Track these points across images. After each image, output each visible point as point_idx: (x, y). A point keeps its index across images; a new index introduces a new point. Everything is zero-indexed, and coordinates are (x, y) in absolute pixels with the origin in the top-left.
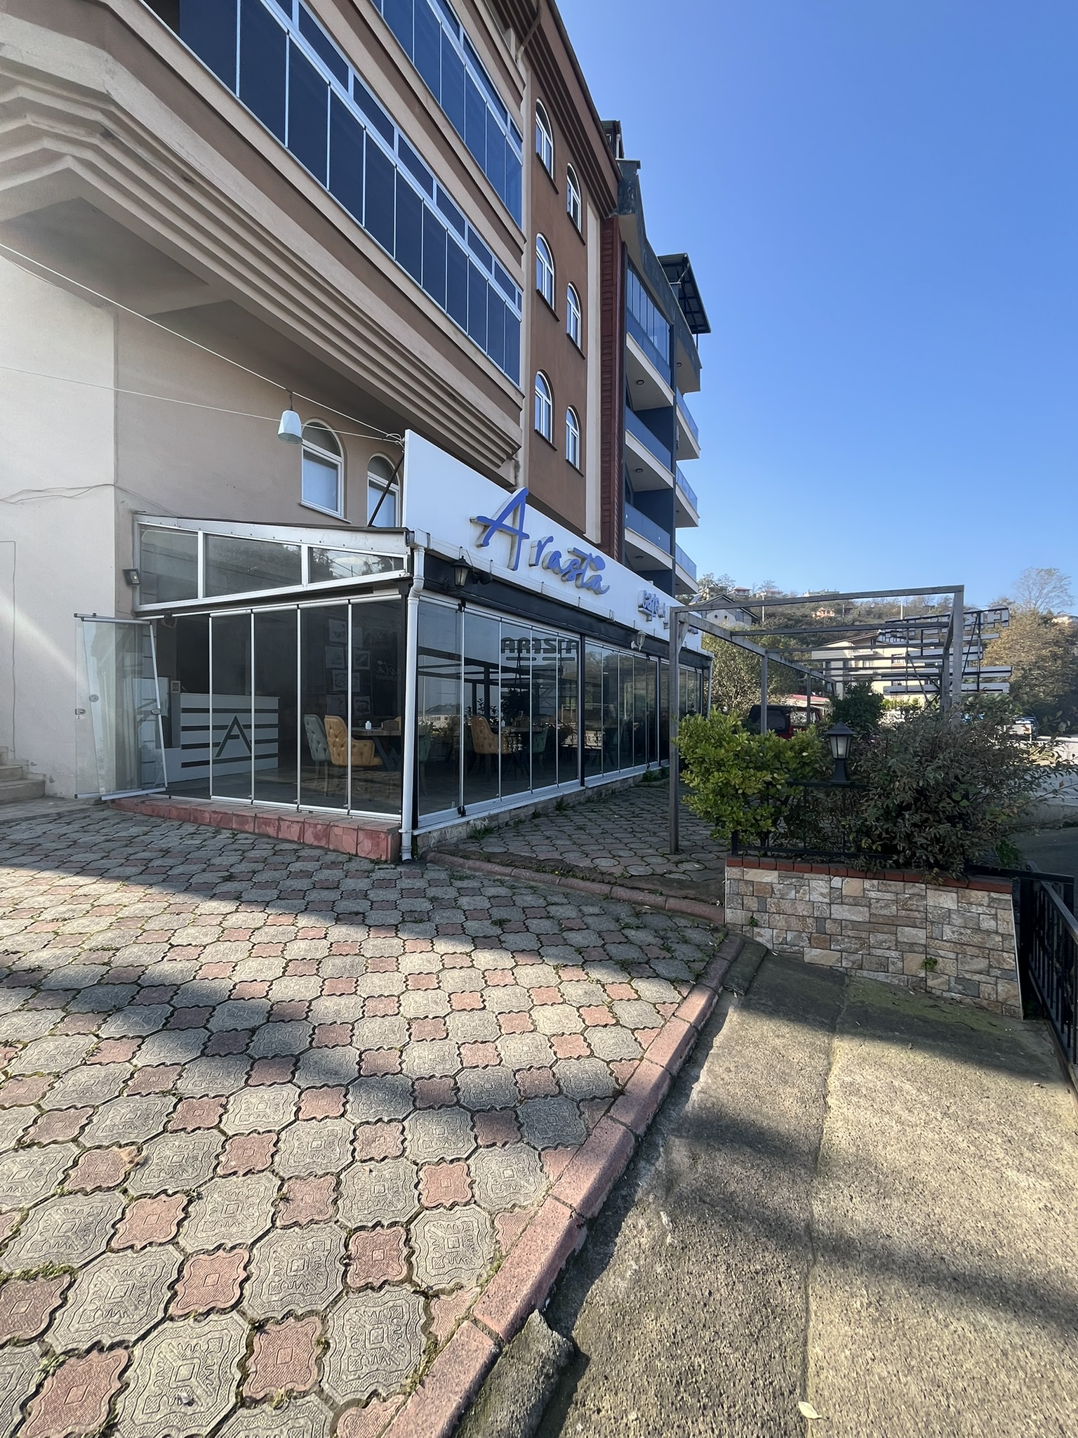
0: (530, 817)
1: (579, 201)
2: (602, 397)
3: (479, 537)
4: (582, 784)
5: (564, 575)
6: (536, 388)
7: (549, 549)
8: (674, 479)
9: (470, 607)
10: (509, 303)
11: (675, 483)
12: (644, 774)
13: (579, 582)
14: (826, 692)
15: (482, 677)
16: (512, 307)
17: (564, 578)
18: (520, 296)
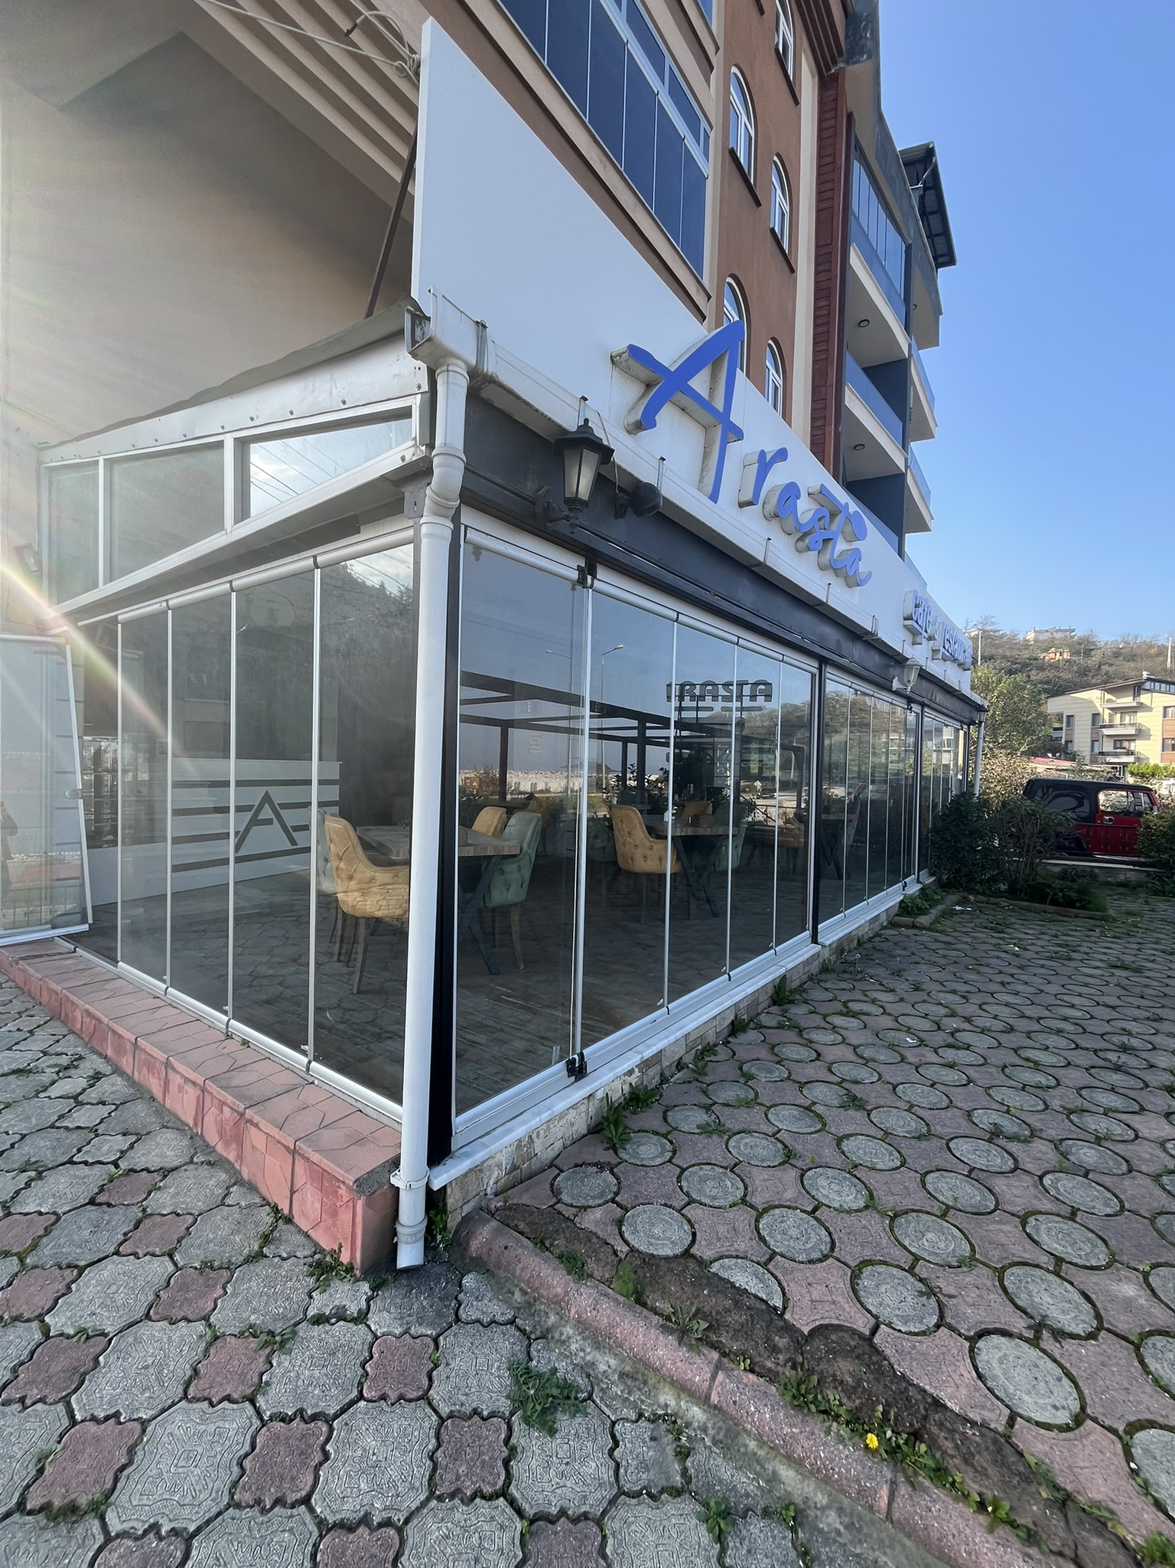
0: (726, 1033)
1: (790, 41)
2: (814, 335)
3: (633, 408)
4: (814, 939)
5: (801, 539)
6: (726, 302)
7: (778, 477)
8: (906, 460)
9: (606, 580)
10: (690, 142)
11: (907, 467)
12: (902, 902)
13: (826, 558)
14: (1066, 753)
15: (634, 733)
16: (696, 151)
17: (801, 544)
18: (707, 136)
